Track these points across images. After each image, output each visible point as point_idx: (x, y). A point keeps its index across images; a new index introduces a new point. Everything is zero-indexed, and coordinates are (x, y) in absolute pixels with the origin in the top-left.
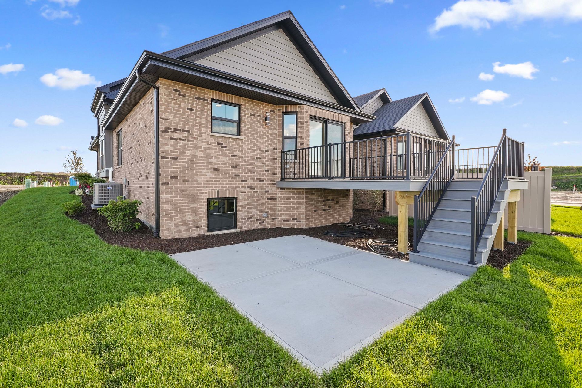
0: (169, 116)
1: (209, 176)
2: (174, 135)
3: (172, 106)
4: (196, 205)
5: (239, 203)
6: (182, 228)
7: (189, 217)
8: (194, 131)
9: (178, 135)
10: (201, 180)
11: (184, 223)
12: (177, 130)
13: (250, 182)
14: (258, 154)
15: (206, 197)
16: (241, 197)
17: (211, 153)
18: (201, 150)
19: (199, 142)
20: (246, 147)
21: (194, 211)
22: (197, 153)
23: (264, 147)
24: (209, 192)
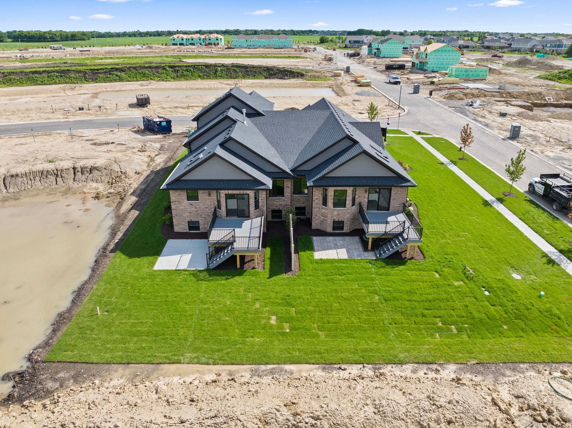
0: (173, 198)
1: (187, 214)
2: (175, 203)
3: (174, 195)
4: (184, 223)
5: (200, 223)
6: (180, 229)
7: (182, 226)
8: (181, 201)
9: (176, 203)
10: (185, 216)
11: (181, 228)
12: (176, 201)
13: (203, 216)
14: (207, 206)
15: (187, 221)
16: (200, 221)
17: (188, 207)
18: (184, 206)
19: (183, 204)
20: (201, 204)
21: (183, 225)
22: (183, 208)
23: (209, 204)
24: (188, 219)
